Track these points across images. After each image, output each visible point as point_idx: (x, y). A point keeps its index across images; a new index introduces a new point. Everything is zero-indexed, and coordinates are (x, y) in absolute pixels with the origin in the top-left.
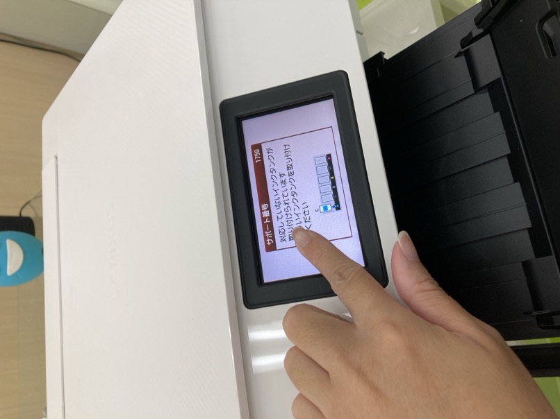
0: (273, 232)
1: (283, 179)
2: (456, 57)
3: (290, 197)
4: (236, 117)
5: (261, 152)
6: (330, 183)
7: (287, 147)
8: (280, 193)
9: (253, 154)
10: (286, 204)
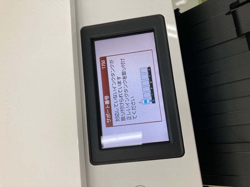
0: (111, 114)
1: (119, 80)
2: (226, 14)
3: (123, 93)
4: (91, 38)
5: (106, 62)
6: (149, 86)
7: (123, 60)
8: (117, 89)
9: (101, 63)
10: (120, 97)
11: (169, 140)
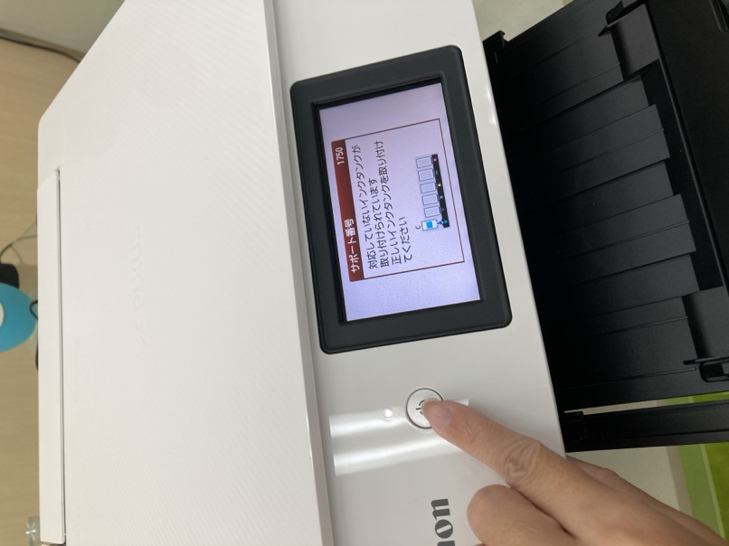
0: (359, 256)
1: (374, 186)
2: (599, 35)
3: (383, 211)
4: (313, 104)
5: (345, 151)
6: (436, 192)
7: (380, 145)
8: (369, 205)
9: (334, 153)
10: (377, 219)
11: (479, 299)
